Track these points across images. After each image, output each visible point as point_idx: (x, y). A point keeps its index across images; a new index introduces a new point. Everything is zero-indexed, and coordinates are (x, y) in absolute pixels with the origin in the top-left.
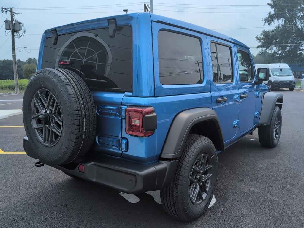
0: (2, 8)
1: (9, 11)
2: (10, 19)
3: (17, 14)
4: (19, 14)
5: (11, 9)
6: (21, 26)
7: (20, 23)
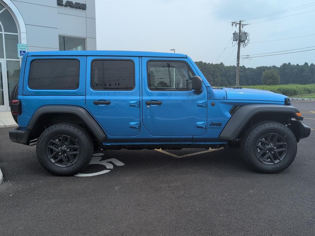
0: (232, 22)
1: (238, 24)
2: (238, 31)
3: (246, 25)
4: (247, 25)
5: (240, 22)
6: (247, 36)
7: (246, 33)
